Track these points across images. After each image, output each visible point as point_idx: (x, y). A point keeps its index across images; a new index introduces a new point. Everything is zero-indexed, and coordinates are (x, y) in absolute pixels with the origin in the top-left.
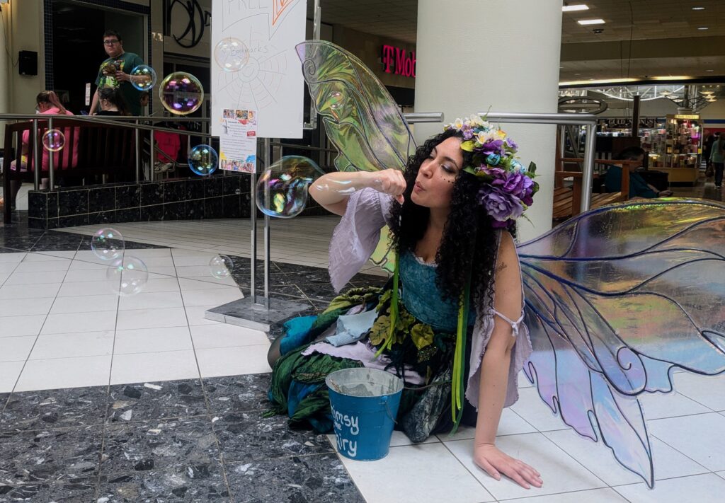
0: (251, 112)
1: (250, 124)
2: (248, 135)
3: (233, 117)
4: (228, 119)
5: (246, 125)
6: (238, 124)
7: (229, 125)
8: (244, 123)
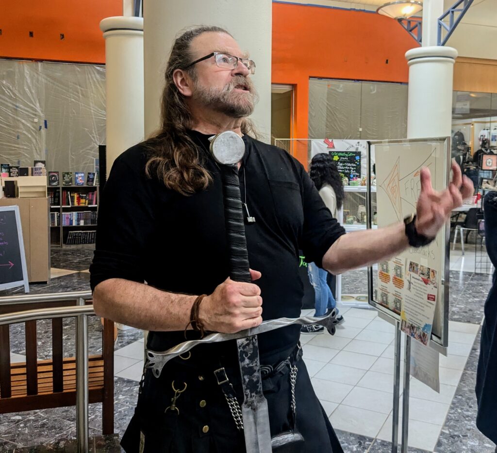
0: (433, 271)
1: (432, 286)
2: (428, 298)
3: (417, 272)
4: (413, 274)
5: (428, 285)
6: (419, 282)
7: (413, 280)
8: (426, 282)
